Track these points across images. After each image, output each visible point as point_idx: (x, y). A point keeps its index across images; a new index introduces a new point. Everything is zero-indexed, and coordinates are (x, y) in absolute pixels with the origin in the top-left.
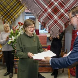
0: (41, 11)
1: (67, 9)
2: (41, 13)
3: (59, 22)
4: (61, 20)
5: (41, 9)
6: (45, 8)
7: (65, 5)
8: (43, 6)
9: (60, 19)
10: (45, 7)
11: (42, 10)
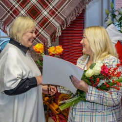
0: (7, 14)
1: (53, 9)
2: (7, 16)
3: (40, 33)
4: (44, 29)
5: (7, 10)
6: (14, 8)
7: (50, 3)
8: (10, 4)
9: (42, 27)
10: (14, 6)
11: (9, 12)
